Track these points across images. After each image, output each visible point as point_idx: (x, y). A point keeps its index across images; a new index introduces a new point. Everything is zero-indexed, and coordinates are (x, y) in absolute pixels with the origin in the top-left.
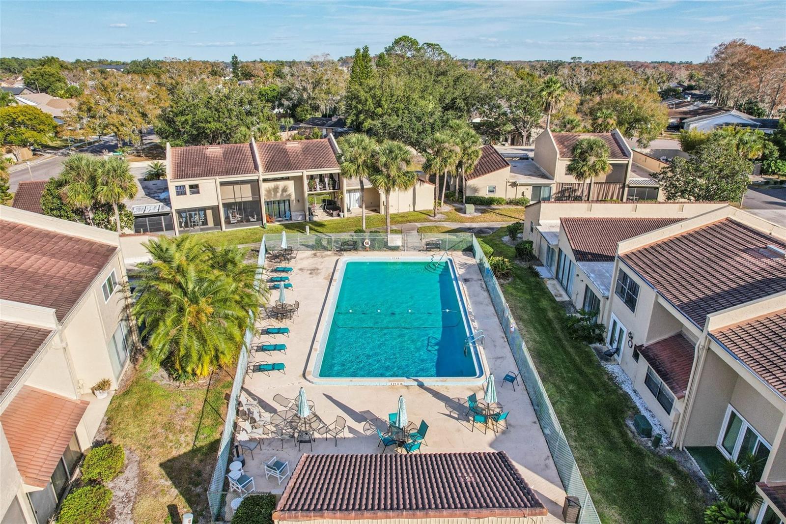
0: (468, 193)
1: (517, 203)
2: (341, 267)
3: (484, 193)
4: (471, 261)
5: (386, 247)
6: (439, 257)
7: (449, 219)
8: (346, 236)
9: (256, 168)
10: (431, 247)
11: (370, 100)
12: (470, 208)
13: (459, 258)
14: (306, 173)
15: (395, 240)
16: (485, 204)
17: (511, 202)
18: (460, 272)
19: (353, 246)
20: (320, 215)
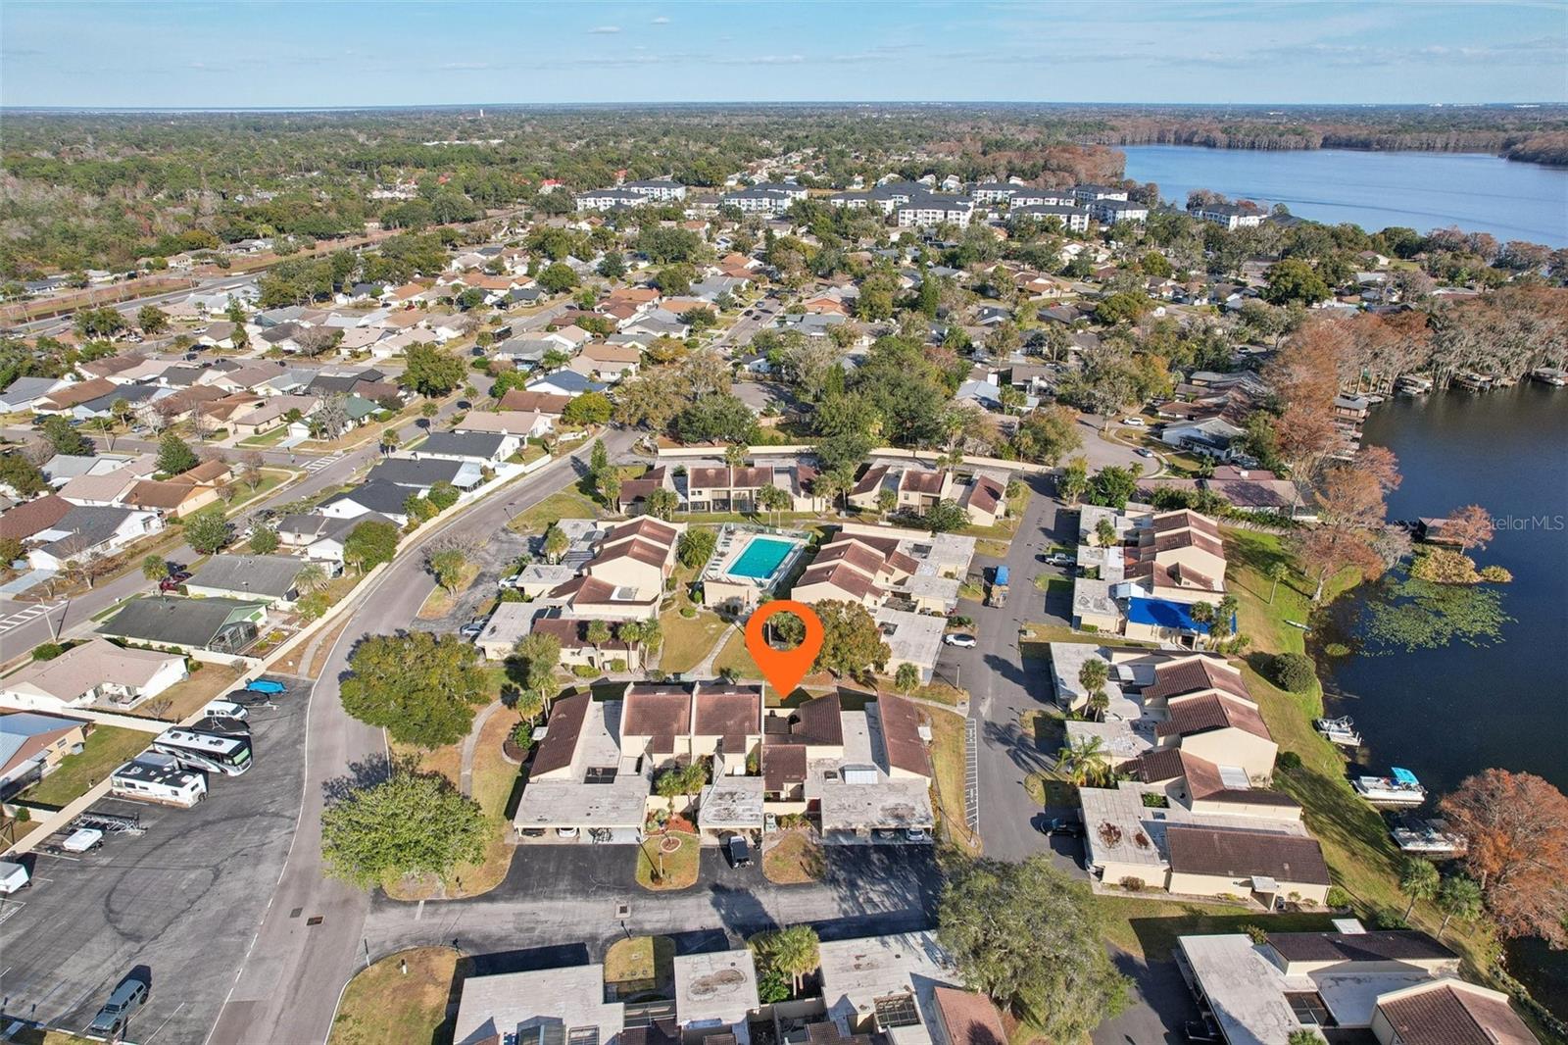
4: (805, 544)
6: (796, 541)
10: (798, 536)
13: (803, 542)
14: (755, 489)
18: (797, 547)
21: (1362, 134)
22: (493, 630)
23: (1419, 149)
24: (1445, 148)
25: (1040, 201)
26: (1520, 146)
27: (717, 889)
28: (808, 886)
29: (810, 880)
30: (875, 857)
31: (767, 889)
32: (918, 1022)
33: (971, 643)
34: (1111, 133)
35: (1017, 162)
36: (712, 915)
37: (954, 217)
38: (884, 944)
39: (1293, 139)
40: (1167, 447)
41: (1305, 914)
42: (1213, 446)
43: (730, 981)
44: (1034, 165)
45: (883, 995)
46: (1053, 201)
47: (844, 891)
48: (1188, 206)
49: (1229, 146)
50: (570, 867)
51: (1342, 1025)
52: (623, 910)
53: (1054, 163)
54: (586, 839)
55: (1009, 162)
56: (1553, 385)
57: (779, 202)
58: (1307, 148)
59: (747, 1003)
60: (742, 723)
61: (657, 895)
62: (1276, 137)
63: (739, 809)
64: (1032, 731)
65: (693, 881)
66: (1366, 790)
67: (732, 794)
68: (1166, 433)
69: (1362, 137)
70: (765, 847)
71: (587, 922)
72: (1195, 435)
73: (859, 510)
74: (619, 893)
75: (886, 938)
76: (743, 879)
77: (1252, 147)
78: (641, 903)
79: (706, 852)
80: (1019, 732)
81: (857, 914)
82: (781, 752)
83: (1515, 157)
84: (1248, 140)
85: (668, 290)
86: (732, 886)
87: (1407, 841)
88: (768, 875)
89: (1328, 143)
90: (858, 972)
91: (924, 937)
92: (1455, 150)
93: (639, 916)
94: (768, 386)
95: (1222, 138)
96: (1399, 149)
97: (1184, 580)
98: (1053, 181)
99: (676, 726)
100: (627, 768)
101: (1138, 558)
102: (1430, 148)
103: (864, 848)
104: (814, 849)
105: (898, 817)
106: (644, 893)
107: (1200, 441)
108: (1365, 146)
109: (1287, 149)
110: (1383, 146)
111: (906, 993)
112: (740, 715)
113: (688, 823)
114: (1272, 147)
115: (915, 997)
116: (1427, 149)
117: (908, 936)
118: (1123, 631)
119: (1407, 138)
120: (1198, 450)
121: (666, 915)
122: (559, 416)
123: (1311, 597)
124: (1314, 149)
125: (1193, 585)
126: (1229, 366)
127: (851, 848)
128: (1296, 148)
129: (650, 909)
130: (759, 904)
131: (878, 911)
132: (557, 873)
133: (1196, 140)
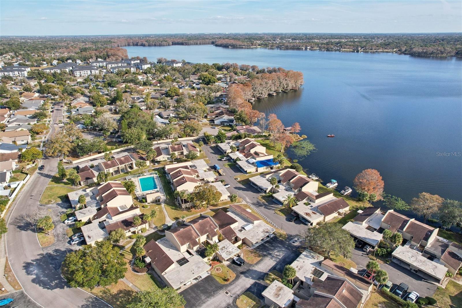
0: (156, 161)
1: (165, 161)
2: (139, 179)
3: (159, 160)
4: (157, 176)
5: (144, 175)
6: (152, 176)
7: (153, 167)
8: (138, 175)
9: (118, 165)
10: (151, 174)
11: (129, 136)
12: (156, 164)
13: (155, 175)
14: (127, 164)
15: (145, 174)
16: (159, 162)
17: (163, 161)
18: (155, 177)
19: (139, 176)
20: (129, 170)
21: (180, 41)
22: (89, 237)
23: (195, 44)
24: (200, 44)
25: (116, 65)
26: (217, 43)
27: (242, 273)
28: (261, 260)
29: (260, 258)
30: (266, 245)
31: (253, 266)
32: (323, 273)
33: (229, 186)
34: (114, 44)
35: (98, 54)
36: (250, 280)
37: (94, 72)
38: (298, 261)
39: (165, 43)
40: (217, 125)
41: (348, 214)
42: (229, 122)
43: (280, 290)
44: (104, 55)
45: (311, 271)
46: (120, 65)
47: (270, 256)
48: (157, 63)
49: (149, 46)
50: (199, 291)
51: (378, 229)
52: (227, 293)
53: (110, 53)
54: (195, 282)
55: (95, 54)
56: (274, 95)
57: (23, 73)
58: (169, 45)
59: (290, 292)
60: (210, 227)
61: (231, 284)
62: (160, 42)
63: (230, 250)
64: (264, 201)
65: (235, 275)
66: (329, 186)
67: (224, 247)
68: (215, 122)
69: (181, 42)
70: (242, 256)
71: (222, 302)
72: (223, 120)
73: (160, 162)
74: (221, 290)
75: (297, 259)
76: (245, 267)
77: (155, 45)
78: (229, 288)
79: (228, 266)
80: (261, 202)
81: (278, 260)
82: (225, 230)
83: (217, 46)
84: (154, 44)
85: (14, 108)
86: (245, 270)
87: (344, 193)
88: (250, 263)
89: (174, 44)
90: (301, 270)
91: (303, 255)
92: (202, 44)
93: (233, 292)
94: (87, 133)
95: (146, 43)
96: (190, 44)
97: (260, 154)
98: (114, 59)
99: (194, 236)
100: (187, 256)
101: (245, 153)
102: (197, 44)
103: (262, 244)
104: (252, 250)
105: (267, 232)
106: (227, 286)
107: (225, 122)
108: (182, 44)
109: (164, 46)
110: (187, 44)
111: (314, 268)
112: (208, 225)
113: (216, 262)
114: (160, 45)
115: (317, 268)
116: (196, 44)
117: (300, 256)
118: (257, 171)
119: (191, 42)
120: (226, 124)
121: (239, 287)
122: (17, 160)
123: (280, 151)
124: (171, 45)
125: (262, 155)
126: (213, 102)
127: (260, 246)
128: (166, 45)
129: (233, 288)
130: (256, 271)
131: (281, 257)
132: (197, 296)
133: (139, 44)
